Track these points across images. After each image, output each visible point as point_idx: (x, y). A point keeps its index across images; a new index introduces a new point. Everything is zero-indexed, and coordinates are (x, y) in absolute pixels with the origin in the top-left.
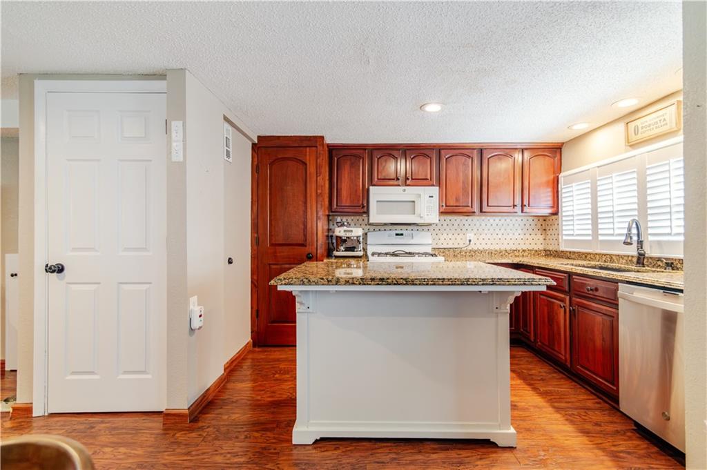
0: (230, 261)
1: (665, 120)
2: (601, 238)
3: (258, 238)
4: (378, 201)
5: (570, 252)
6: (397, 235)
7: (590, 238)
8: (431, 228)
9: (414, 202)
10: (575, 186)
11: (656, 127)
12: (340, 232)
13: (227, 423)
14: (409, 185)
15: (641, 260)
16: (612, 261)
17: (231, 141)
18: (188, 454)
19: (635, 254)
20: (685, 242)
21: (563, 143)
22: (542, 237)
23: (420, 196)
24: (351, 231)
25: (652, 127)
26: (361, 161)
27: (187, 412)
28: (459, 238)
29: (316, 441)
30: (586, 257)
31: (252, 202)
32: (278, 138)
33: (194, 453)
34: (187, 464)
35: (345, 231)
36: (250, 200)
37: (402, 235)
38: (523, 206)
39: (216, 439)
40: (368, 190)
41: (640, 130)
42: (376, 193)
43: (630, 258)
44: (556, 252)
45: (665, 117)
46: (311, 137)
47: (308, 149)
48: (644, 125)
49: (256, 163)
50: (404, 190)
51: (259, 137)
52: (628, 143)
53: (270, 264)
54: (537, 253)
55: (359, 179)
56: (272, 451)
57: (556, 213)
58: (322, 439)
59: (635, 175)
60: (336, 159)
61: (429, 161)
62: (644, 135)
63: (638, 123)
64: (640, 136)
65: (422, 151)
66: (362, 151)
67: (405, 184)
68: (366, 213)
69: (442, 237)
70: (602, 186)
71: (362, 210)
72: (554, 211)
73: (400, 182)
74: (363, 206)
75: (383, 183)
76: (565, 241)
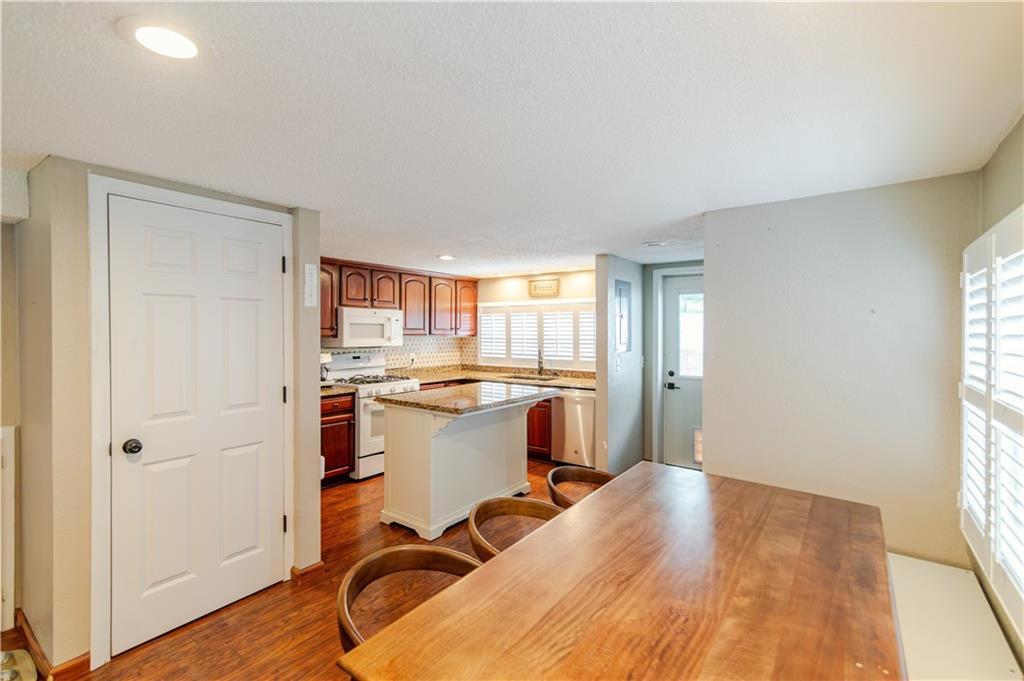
1: (552, 287)
2: (513, 356)
4: (351, 324)
5: (487, 367)
6: (354, 358)
7: (504, 356)
8: (381, 349)
9: (382, 325)
10: (494, 316)
11: (547, 290)
14: (376, 307)
15: (541, 371)
16: (520, 372)
19: (537, 367)
20: (597, 362)
21: (478, 279)
22: (459, 354)
23: (389, 319)
25: (544, 289)
26: (331, 276)
28: (404, 357)
29: (445, 532)
37: (359, 358)
38: (456, 329)
40: (336, 309)
41: (537, 289)
42: (350, 315)
43: (532, 370)
44: (474, 366)
45: (552, 285)
48: (541, 286)
50: (372, 313)
52: (530, 294)
54: (456, 368)
57: (475, 335)
58: (448, 529)
59: (536, 317)
61: (392, 283)
62: (541, 292)
63: (536, 283)
64: (536, 292)
65: (390, 275)
66: (332, 266)
67: (372, 306)
68: (335, 336)
69: (391, 358)
70: (514, 320)
71: (331, 333)
72: (473, 333)
73: (368, 303)
74: (332, 329)
75: (352, 303)
76: (484, 358)
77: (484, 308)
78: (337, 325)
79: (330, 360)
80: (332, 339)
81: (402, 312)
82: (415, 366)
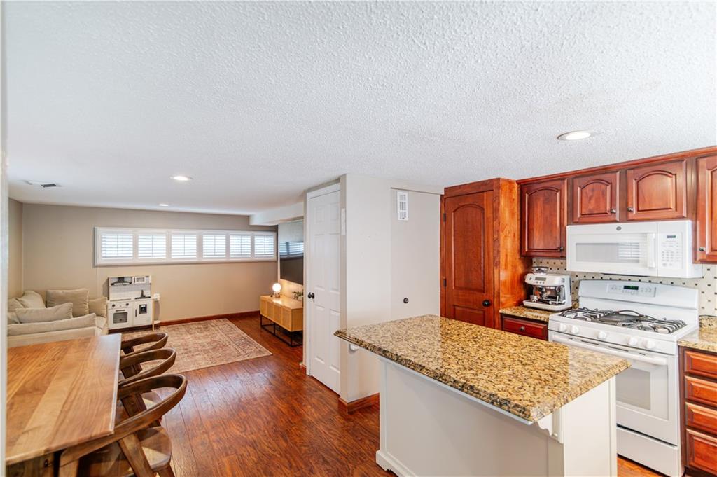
0: (406, 301)
3: (445, 280)
4: (577, 244)
6: (626, 287)
12: (531, 279)
13: (362, 425)
17: (407, 204)
18: (329, 430)
24: (544, 279)
26: (558, 194)
27: (346, 404)
31: (441, 247)
32: (460, 187)
33: (332, 432)
34: (324, 435)
35: (537, 279)
36: (439, 246)
37: (636, 288)
39: (348, 431)
40: (566, 230)
42: (576, 234)
46: (487, 181)
47: (485, 193)
49: (443, 212)
50: (619, 229)
51: (445, 189)
53: (454, 306)
55: (556, 216)
56: (362, 458)
60: (527, 195)
66: (560, 182)
67: (626, 219)
71: (560, 254)
73: (617, 216)
75: (589, 219)
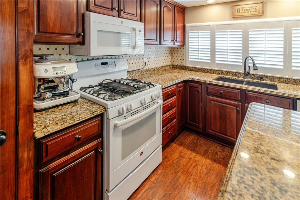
1: (256, 9)
5: (193, 68)
6: (102, 64)
7: (209, 61)
10: (200, 33)
11: (251, 12)
14: (122, 17)
19: (242, 72)
21: (186, 7)
22: (170, 57)
23: (134, 29)
25: (248, 11)
30: (204, 71)
37: (106, 63)
40: (83, 15)
41: (241, 11)
43: (234, 73)
44: (182, 66)
45: (256, 8)
48: (243, 9)
50: (122, 22)
52: (233, 16)
54: (169, 67)
57: (183, 45)
59: (241, 33)
62: (243, 14)
63: (240, 7)
64: (240, 14)
67: (119, 16)
68: (83, 43)
69: (131, 62)
70: (218, 35)
71: (77, 40)
72: (181, 44)
73: (115, 12)
74: (78, 36)
75: (99, 10)
76: (191, 61)
77: (191, 27)
78: (83, 31)
79: (75, 70)
80: (78, 46)
81: (142, 24)
82: (147, 67)
